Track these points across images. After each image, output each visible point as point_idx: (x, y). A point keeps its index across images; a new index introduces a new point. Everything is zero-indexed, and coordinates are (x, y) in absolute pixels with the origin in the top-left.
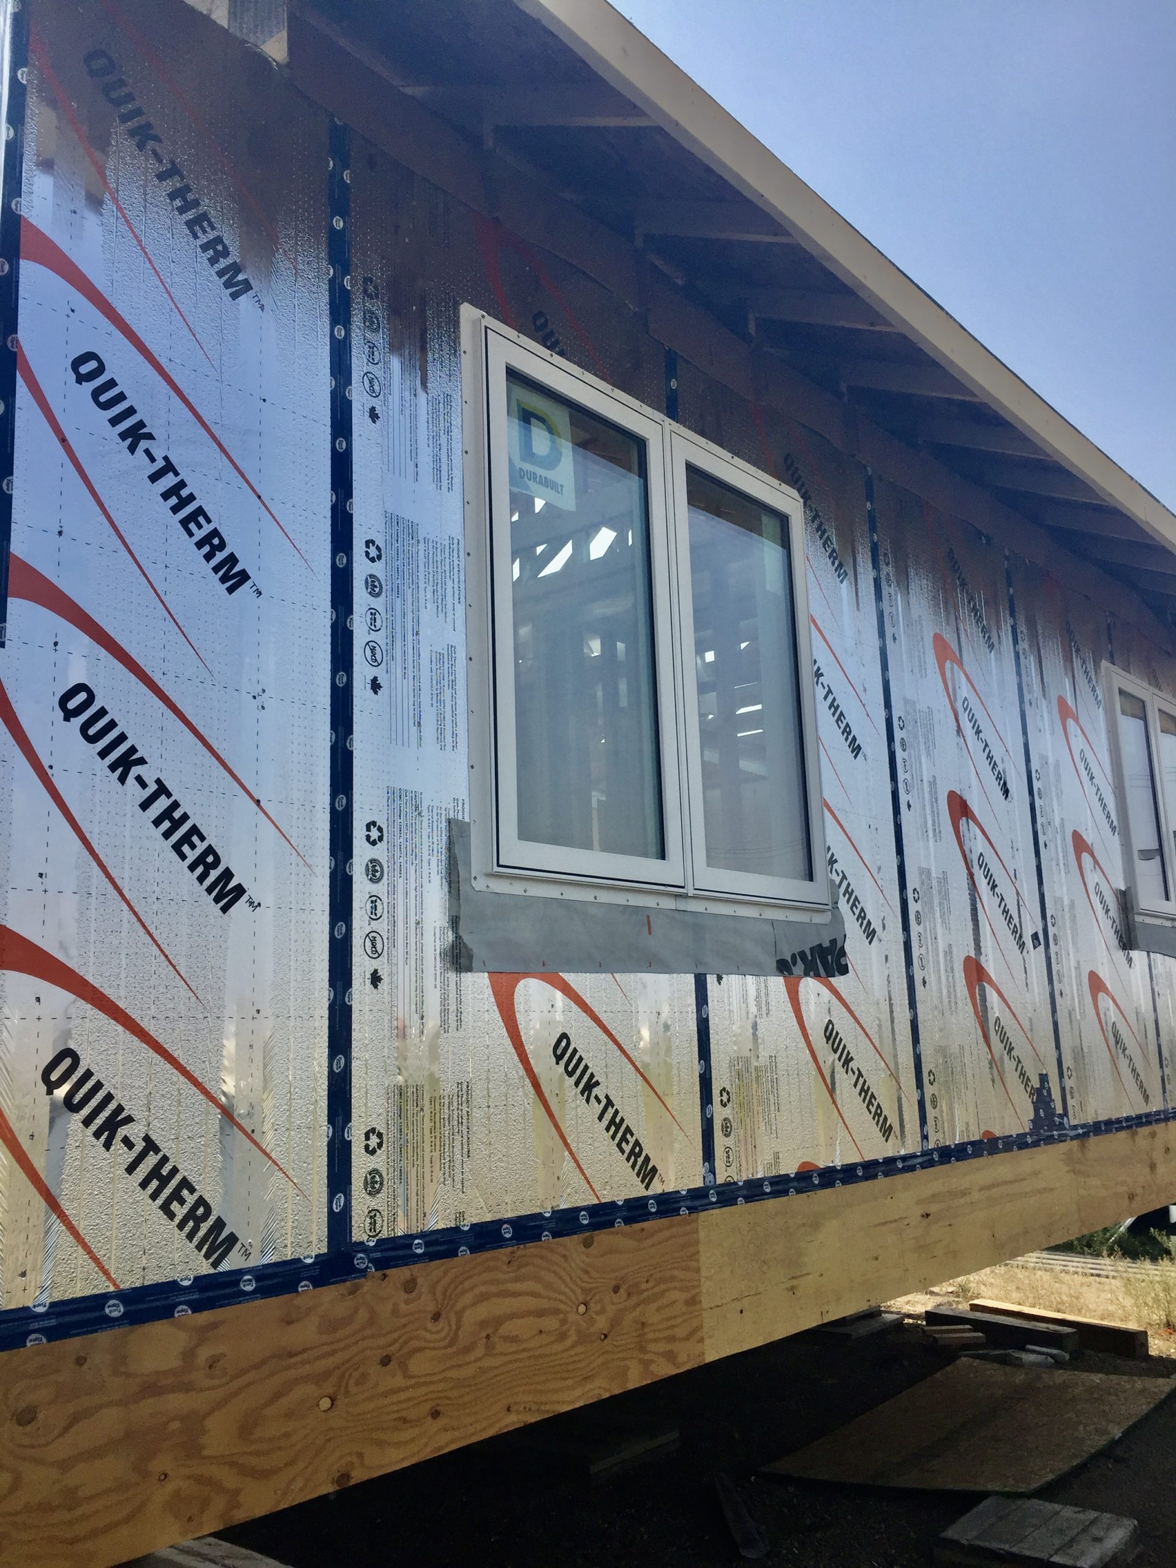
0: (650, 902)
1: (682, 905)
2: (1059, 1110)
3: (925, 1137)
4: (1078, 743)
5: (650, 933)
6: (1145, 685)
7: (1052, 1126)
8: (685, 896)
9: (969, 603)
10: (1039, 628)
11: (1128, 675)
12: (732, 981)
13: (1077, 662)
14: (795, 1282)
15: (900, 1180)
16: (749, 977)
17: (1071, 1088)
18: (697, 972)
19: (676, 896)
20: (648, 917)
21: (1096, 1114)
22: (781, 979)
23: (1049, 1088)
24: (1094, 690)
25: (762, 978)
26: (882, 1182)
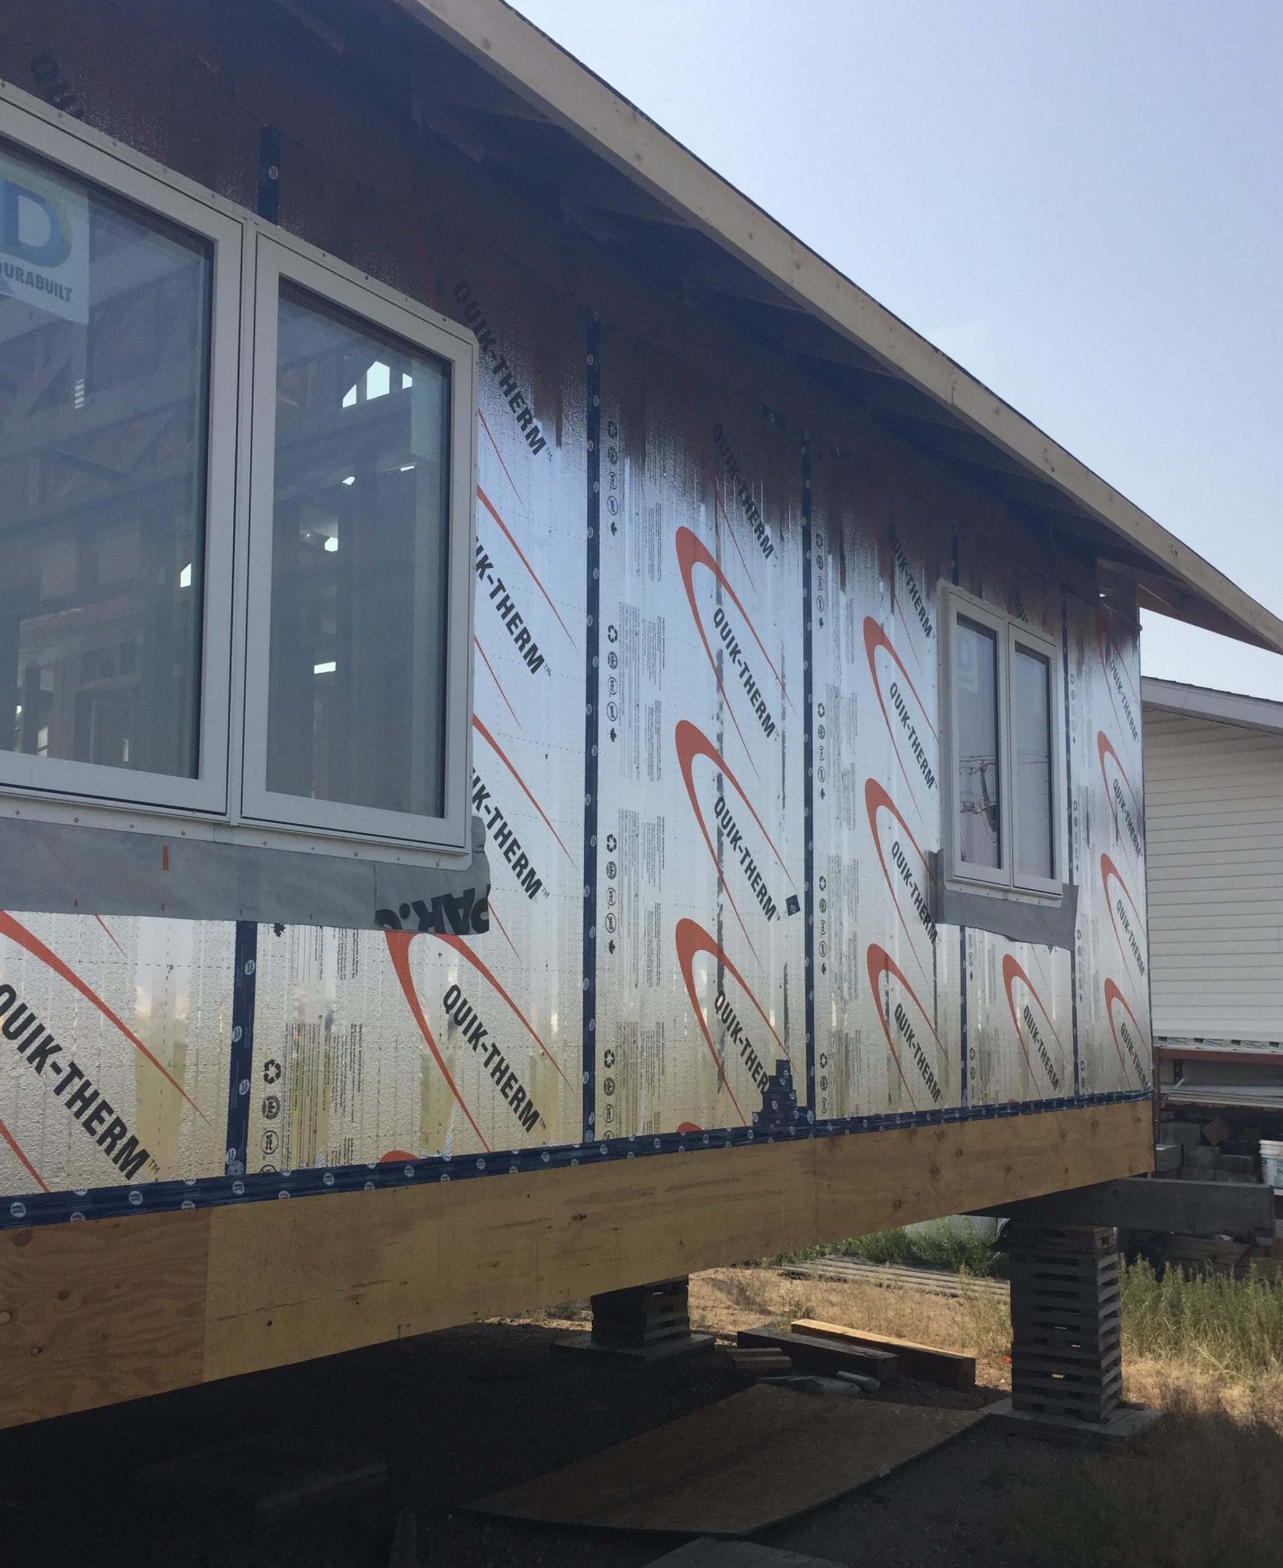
0: (172, 830)
1: (223, 837)
2: (802, 1101)
3: (589, 1127)
4: (889, 674)
5: (166, 866)
6: (1003, 612)
7: (788, 1119)
8: (227, 826)
9: (740, 494)
10: (847, 532)
11: (976, 600)
12: (301, 934)
13: (900, 579)
14: (361, 1290)
15: (541, 1176)
16: (328, 931)
17: (824, 1078)
18: (244, 918)
19: (215, 824)
20: (166, 849)
21: (857, 1109)
22: (381, 935)
23: (791, 1076)
24: (922, 613)
25: (350, 932)
26: (514, 1176)
